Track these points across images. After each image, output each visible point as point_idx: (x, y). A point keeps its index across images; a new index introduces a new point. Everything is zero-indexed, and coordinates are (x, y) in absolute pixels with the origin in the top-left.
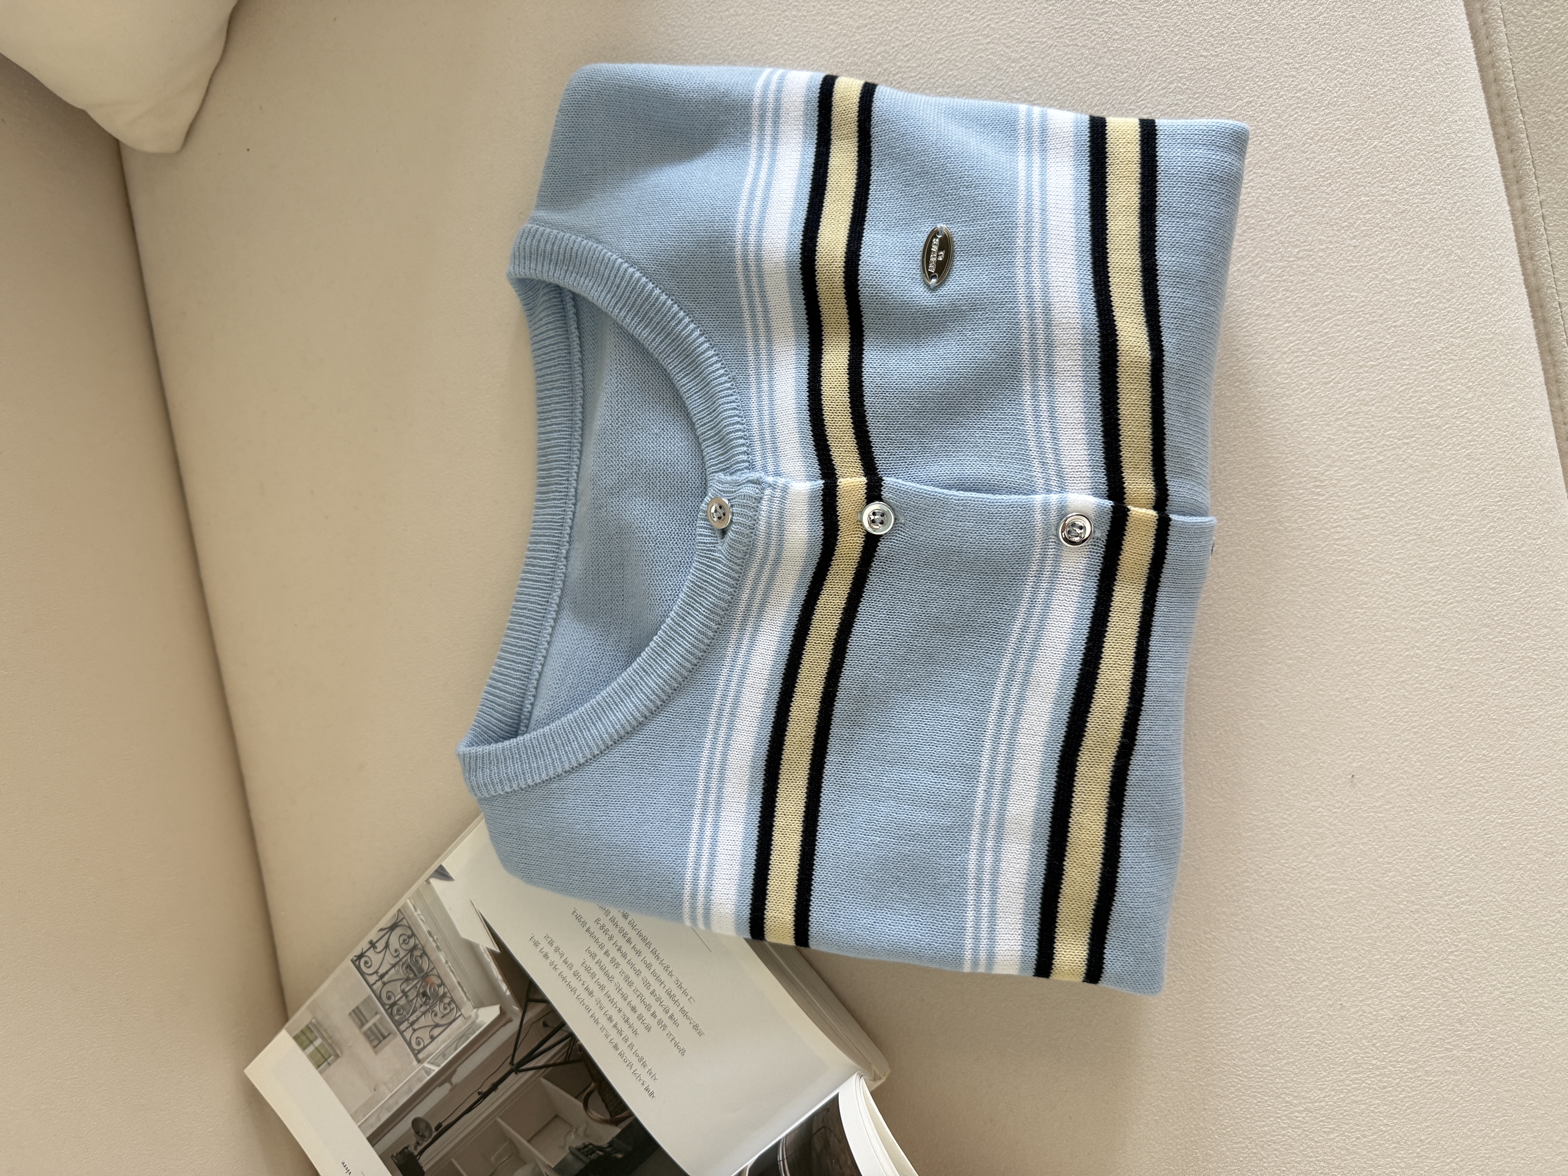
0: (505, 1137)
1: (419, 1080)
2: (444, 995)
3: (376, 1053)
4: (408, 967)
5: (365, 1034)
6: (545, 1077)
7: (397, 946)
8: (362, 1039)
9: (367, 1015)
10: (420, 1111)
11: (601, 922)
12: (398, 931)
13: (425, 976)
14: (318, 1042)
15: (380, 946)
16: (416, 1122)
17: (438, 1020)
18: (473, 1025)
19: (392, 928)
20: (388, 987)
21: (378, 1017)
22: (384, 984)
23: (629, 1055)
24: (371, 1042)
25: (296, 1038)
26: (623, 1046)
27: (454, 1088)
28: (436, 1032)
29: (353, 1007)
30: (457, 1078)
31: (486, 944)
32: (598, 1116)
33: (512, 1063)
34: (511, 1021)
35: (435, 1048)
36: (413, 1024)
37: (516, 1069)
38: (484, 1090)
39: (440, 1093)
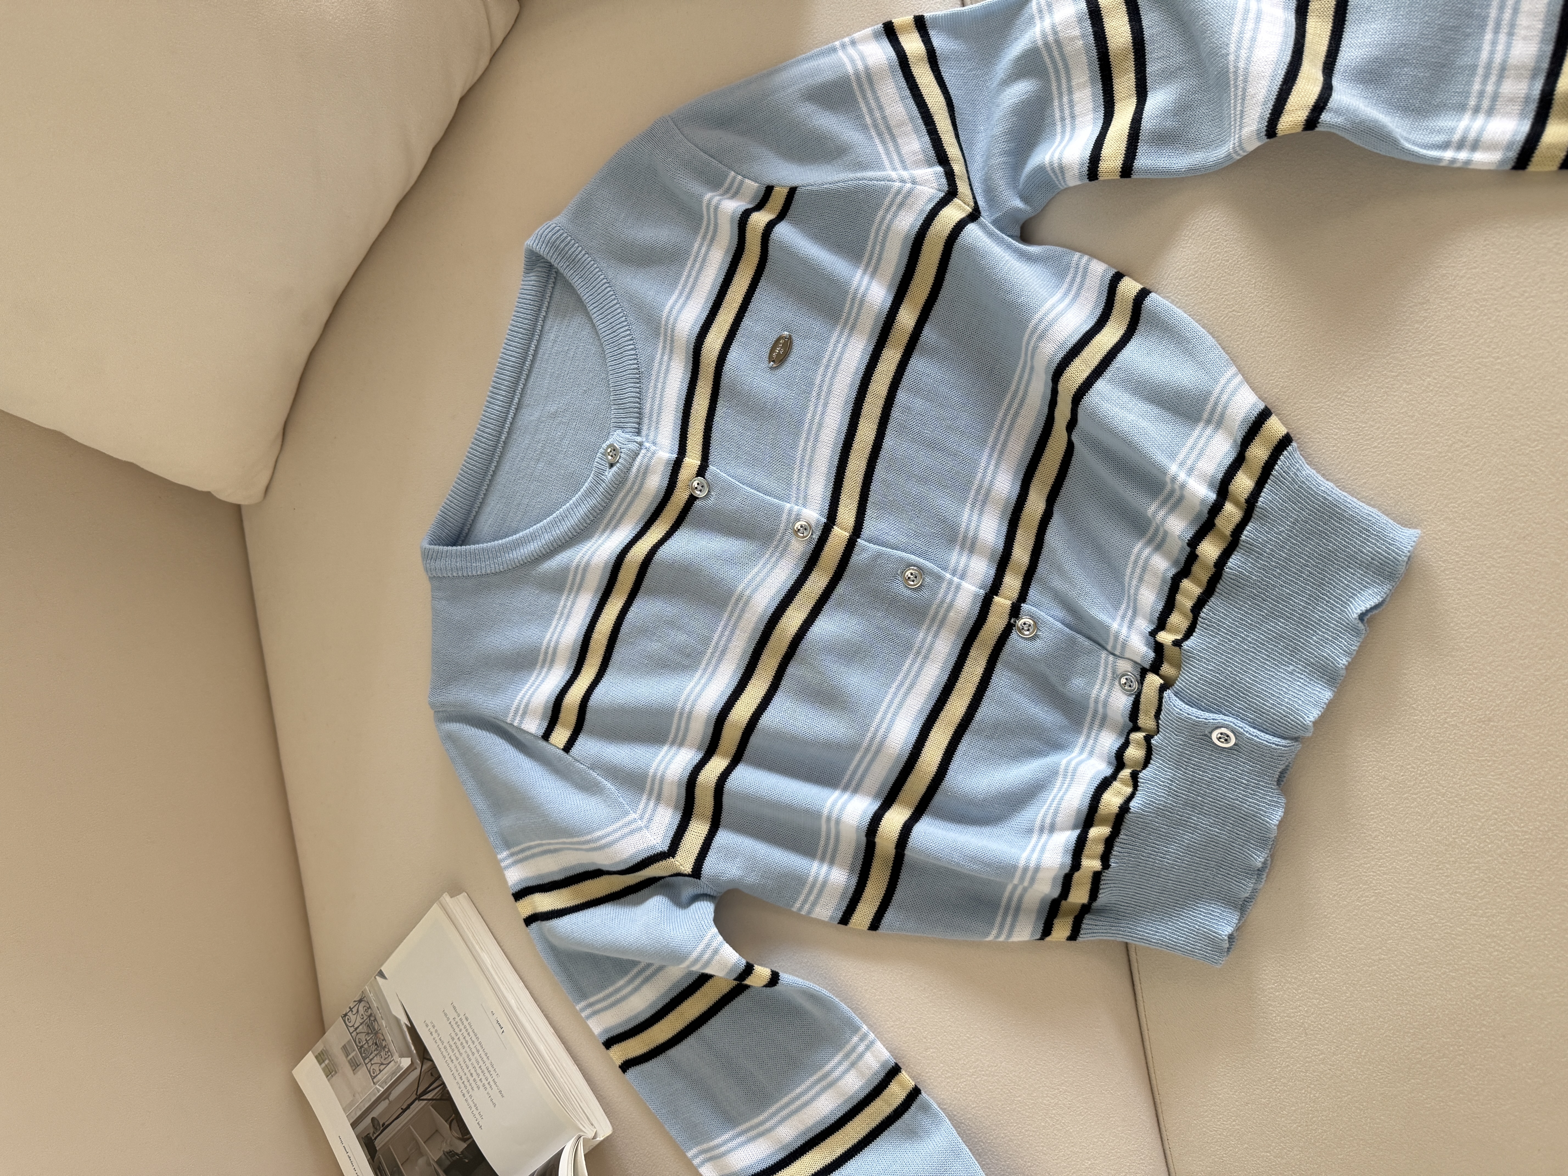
0: (414, 1138)
1: (375, 1094)
2: (385, 1047)
3: (354, 1074)
4: (368, 1026)
5: (349, 1061)
6: (432, 1106)
7: (363, 1013)
8: (347, 1064)
9: (350, 1052)
10: (375, 1113)
11: (456, 1020)
12: (362, 1004)
13: (376, 1033)
14: (327, 1062)
15: (355, 1010)
16: (373, 1119)
17: (382, 1060)
18: (399, 1068)
19: (360, 1001)
20: (359, 1036)
21: (355, 1053)
22: (357, 1034)
23: (470, 1101)
24: (352, 1067)
25: (316, 1057)
26: (467, 1096)
27: (390, 1102)
28: (382, 1067)
29: (343, 1044)
30: (392, 1097)
31: (404, 1020)
32: (456, 1135)
33: (416, 1094)
34: (416, 1068)
35: (382, 1077)
36: (371, 1060)
37: (419, 1098)
38: (404, 1107)
39: (384, 1105)
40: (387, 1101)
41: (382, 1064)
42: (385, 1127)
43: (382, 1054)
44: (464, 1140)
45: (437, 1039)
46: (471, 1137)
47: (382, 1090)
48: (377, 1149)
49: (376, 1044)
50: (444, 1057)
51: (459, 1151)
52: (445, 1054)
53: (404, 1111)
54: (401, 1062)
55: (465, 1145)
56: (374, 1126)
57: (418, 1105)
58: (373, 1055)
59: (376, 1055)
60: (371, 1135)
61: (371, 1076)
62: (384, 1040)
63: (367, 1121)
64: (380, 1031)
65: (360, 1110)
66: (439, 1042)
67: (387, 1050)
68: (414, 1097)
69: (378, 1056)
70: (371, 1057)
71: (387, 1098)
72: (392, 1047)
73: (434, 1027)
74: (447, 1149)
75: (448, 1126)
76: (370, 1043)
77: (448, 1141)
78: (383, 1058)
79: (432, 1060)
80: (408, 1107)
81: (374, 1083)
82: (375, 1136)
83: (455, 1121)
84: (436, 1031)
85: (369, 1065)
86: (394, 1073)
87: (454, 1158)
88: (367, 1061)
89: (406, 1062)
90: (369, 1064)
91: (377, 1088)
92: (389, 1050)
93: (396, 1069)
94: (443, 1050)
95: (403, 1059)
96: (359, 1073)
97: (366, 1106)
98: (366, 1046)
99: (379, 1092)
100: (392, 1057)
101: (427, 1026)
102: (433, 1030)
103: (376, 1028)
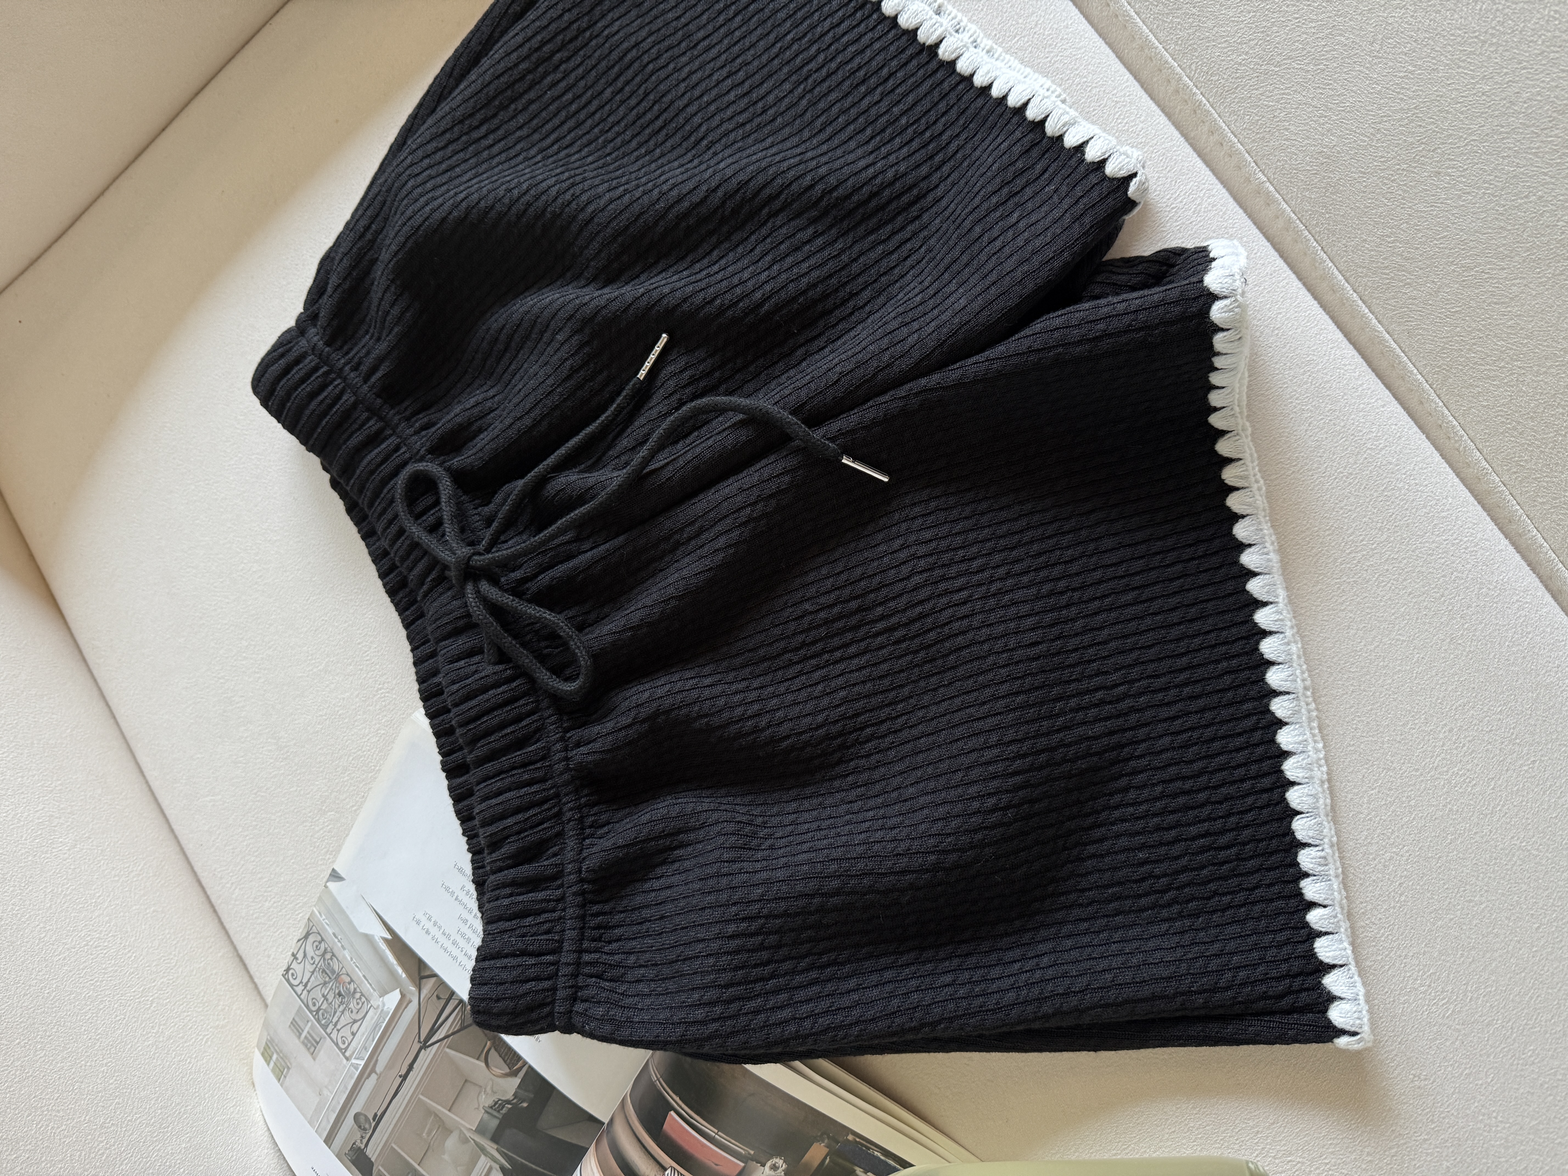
0: (430, 1113)
1: (352, 1076)
2: (355, 991)
3: (314, 1059)
4: (324, 971)
5: (303, 1043)
6: (449, 1047)
7: (313, 953)
8: (302, 1049)
9: (301, 1026)
10: (358, 1106)
12: (311, 939)
13: (338, 977)
14: (276, 1056)
15: (300, 956)
16: (357, 1117)
17: (354, 1014)
18: (383, 1013)
19: (306, 936)
20: (312, 994)
21: (309, 1025)
22: (309, 992)
24: (309, 1050)
27: (379, 1076)
28: (356, 1027)
29: (289, 1020)
30: (379, 1069)
31: (379, 933)
32: (499, 1071)
33: (419, 1042)
34: (410, 1001)
35: (357, 1043)
36: (335, 1025)
37: (425, 1045)
38: (403, 1072)
39: (370, 1083)
40: (374, 1077)
41: (355, 1021)
42: (378, 1119)
43: (351, 1006)
44: (514, 1074)
45: (438, 934)
46: (525, 1063)
47: (362, 1063)
48: (373, 1160)
49: (340, 994)
50: (455, 958)
51: (509, 1096)
52: (455, 952)
53: (405, 1077)
54: (384, 1005)
55: (516, 1081)
56: (360, 1127)
57: (426, 1056)
58: (338, 1014)
59: (343, 1012)
60: (358, 1143)
61: (340, 1049)
62: (352, 981)
63: (349, 1121)
64: (344, 971)
65: (334, 1111)
66: (442, 940)
67: (358, 995)
68: (417, 1046)
69: (346, 1013)
70: (334, 1020)
71: (373, 1070)
72: (366, 987)
73: (429, 919)
74: (490, 1102)
75: (483, 1064)
76: (330, 997)
77: (488, 1089)
78: (355, 1011)
79: (435, 975)
80: (411, 1067)
81: (347, 1059)
82: (365, 1141)
83: (493, 1051)
84: (435, 924)
85: (334, 1036)
86: (376, 1026)
87: (504, 1111)
88: (329, 1030)
89: (392, 999)
90: (335, 1031)
91: (352, 1065)
92: (362, 995)
93: (379, 1018)
94: (451, 948)
95: (386, 997)
96: (322, 1052)
97: (342, 1102)
98: (324, 1006)
99: (357, 1069)
100: (368, 1001)
101: (418, 923)
102: (429, 925)
103: (336, 968)
